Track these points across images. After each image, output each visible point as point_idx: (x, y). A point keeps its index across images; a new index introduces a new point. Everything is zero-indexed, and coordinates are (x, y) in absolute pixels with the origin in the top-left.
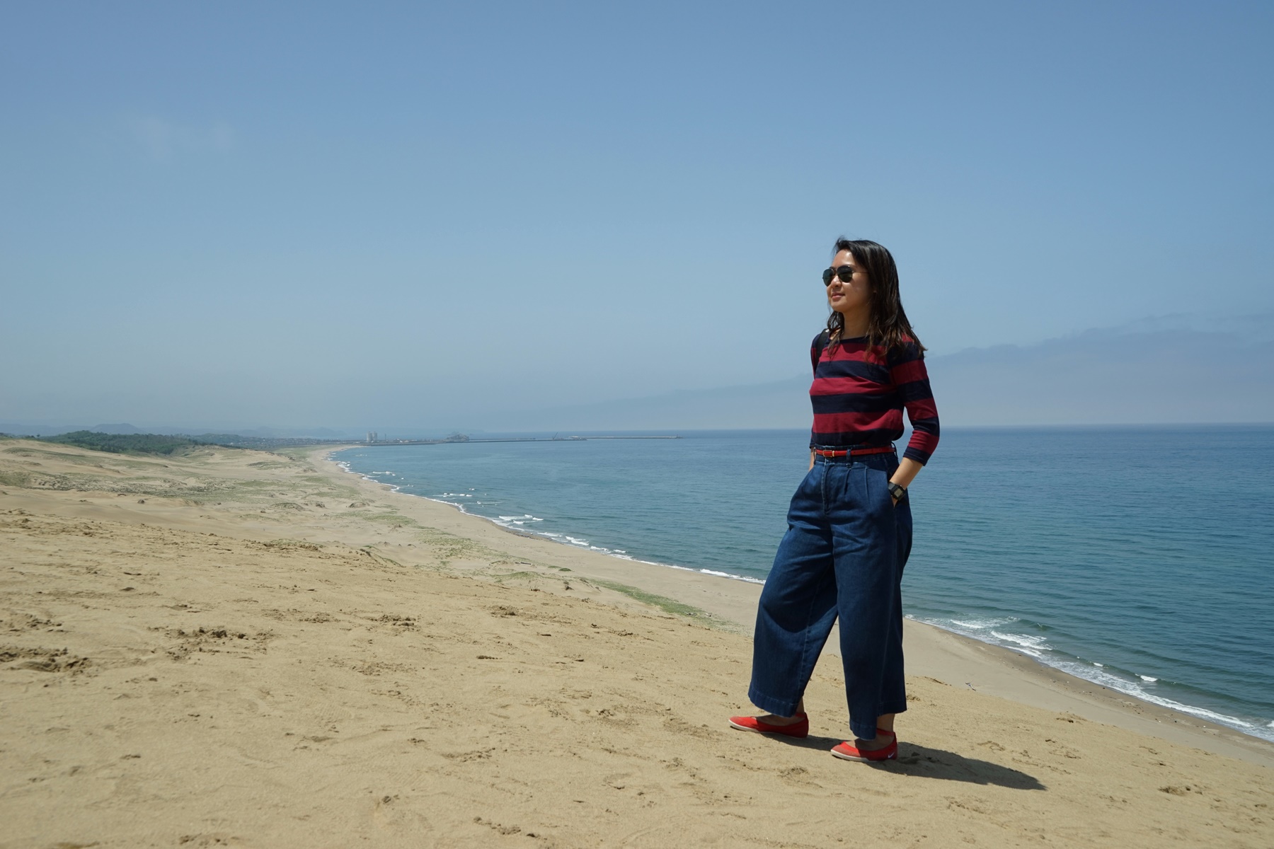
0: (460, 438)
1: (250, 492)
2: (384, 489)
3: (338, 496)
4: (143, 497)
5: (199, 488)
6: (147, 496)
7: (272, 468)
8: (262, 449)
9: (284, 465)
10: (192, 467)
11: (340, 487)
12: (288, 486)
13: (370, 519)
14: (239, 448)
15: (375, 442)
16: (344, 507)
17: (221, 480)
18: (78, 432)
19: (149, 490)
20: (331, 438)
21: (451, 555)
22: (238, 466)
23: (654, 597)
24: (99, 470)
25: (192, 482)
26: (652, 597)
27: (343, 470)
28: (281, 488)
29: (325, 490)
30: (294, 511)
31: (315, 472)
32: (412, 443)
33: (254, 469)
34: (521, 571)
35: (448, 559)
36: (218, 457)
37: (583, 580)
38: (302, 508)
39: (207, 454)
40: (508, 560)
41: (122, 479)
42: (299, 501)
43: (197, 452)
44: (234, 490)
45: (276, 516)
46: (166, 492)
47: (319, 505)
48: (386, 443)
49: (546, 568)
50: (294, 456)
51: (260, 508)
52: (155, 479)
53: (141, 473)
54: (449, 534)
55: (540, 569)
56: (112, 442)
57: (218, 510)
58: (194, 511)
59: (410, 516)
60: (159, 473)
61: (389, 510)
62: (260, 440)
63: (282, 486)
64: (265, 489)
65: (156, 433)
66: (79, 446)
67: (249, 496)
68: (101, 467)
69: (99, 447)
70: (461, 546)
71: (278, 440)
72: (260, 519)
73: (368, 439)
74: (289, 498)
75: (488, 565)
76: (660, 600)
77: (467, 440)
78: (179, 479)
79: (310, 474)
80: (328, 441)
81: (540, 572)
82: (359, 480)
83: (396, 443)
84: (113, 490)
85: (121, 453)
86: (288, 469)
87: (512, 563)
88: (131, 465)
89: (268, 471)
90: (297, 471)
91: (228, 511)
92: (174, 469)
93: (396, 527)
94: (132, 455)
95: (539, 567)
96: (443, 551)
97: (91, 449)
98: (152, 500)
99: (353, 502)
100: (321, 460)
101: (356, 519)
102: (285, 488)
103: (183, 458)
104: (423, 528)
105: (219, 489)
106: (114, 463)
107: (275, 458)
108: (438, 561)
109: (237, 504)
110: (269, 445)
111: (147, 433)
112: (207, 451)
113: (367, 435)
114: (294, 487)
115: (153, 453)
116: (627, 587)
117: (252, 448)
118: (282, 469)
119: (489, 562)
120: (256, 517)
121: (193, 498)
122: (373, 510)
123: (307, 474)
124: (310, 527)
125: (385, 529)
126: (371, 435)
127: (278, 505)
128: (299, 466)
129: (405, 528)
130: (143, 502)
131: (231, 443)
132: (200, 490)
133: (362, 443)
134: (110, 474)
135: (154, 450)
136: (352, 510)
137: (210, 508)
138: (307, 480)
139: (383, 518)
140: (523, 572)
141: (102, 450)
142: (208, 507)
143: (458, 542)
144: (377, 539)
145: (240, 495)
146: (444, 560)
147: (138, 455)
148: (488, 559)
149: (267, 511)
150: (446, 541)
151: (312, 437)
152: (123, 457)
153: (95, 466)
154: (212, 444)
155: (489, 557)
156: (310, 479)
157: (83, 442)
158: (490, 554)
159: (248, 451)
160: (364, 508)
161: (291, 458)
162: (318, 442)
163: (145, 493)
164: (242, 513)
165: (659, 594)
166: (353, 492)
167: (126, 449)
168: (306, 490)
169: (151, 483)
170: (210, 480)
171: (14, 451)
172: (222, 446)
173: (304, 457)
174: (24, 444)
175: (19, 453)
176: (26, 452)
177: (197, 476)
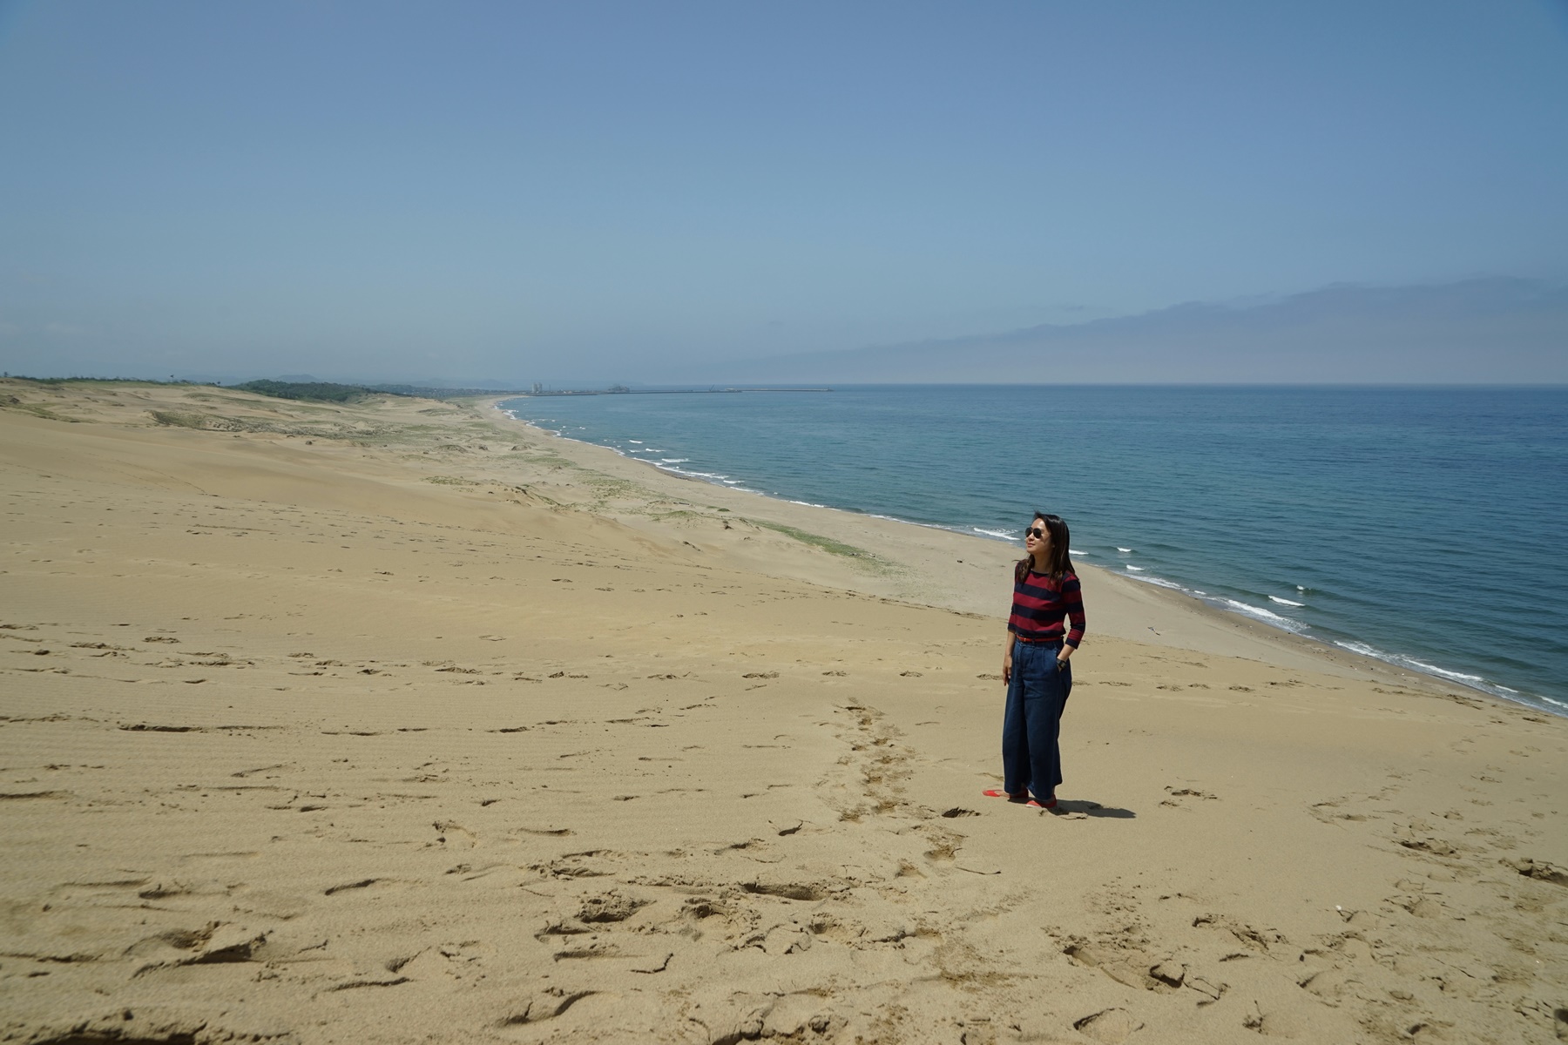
0: (621, 390)
1: (417, 435)
2: (546, 434)
3: (501, 440)
4: (312, 439)
5: (367, 431)
6: (316, 438)
7: (439, 414)
8: (432, 398)
9: (452, 412)
10: (364, 413)
11: (503, 431)
12: (453, 430)
13: (531, 461)
14: (410, 396)
15: (540, 392)
17: (390, 424)
18: (259, 381)
19: (319, 433)
20: (498, 389)
21: (609, 494)
22: (408, 413)
23: (816, 537)
24: (274, 414)
25: (361, 426)
26: (812, 537)
27: (509, 417)
28: (446, 432)
29: (490, 434)
30: (457, 452)
31: (481, 418)
32: (575, 394)
33: (424, 416)
34: (679, 510)
35: (606, 499)
36: (390, 404)
37: (743, 520)
38: (465, 450)
39: (380, 402)
40: (666, 501)
41: (295, 422)
42: (463, 444)
43: (370, 400)
44: (400, 435)
45: (439, 457)
46: (336, 435)
47: (482, 448)
48: (552, 394)
49: (705, 508)
50: (462, 404)
51: (424, 450)
52: (327, 423)
53: (314, 418)
54: (609, 476)
55: (699, 509)
56: (290, 390)
57: (382, 451)
58: (358, 451)
59: (570, 459)
60: (332, 418)
61: (550, 453)
62: (432, 390)
63: (448, 430)
64: (431, 433)
65: (332, 382)
66: (257, 393)
67: (414, 439)
68: (276, 411)
69: (276, 394)
70: (618, 487)
71: (449, 390)
72: (422, 460)
73: (533, 390)
74: (454, 441)
75: (646, 505)
76: (822, 540)
78: (349, 423)
79: (476, 420)
80: (496, 391)
81: (698, 512)
82: (523, 426)
83: (560, 394)
84: (285, 432)
85: (296, 399)
86: (455, 416)
87: (670, 503)
88: (304, 410)
89: (436, 417)
90: (463, 417)
91: (392, 452)
92: (346, 414)
93: (555, 468)
94: (309, 402)
95: (697, 507)
96: (601, 491)
97: (269, 396)
98: (319, 442)
99: (516, 445)
100: (490, 409)
101: (518, 461)
102: (450, 432)
103: (356, 405)
104: (582, 469)
105: (387, 432)
106: (289, 408)
107: (443, 405)
108: (596, 501)
109: (403, 446)
110: (440, 394)
111: (324, 382)
112: (379, 399)
113: (533, 386)
114: (459, 431)
115: (328, 400)
116: (789, 528)
117: (424, 397)
118: (450, 415)
119: (647, 502)
120: (418, 458)
121: (360, 440)
122: (534, 452)
123: (473, 420)
124: (471, 467)
125: (545, 470)
126: (536, 385)
127: (441, 447)
128: (466, 413)
129: (565, 470)
130: (310, 443)
131: (401, 392)
132: (368, 433)
133: (528, 393)
134: (283, 418)
135: (329, 398)
136: (514, 452)
137: (374, 450)
138: (472, 426)
139: (544, 460)
140: (681, 512)
141: (279, 397)
142: (373, 448)
143: (617, 483)
144: (536, 479)
145: (406, 438)
146: (602, 499)
147: (313, 402)
148: (646, 499)
149: (430, 452)
150: (605, 482)
151: (480, 389)
152: (298, 403)
153: (271, 411)
154: (383, 392)
155: (647, 497)
156: (475, 425)
157: (263, 389)
158: (648, 494)
159: (418, 399)
160: (526, 451)
161: (459, 406)
162: (487, 393)
163: (314, 435)
164: (405, 454)
165: (819, 535)
166: (516, 436)
167: (303, 396)
168: (471, 434)
169: (322, 426)
170: (379, 424)
171: (193, 396)
172: (393, 394)
173: (472, 406)
174: (204, 390)
175: (198, 398)
176: (204, 397)
177: (366, 421)
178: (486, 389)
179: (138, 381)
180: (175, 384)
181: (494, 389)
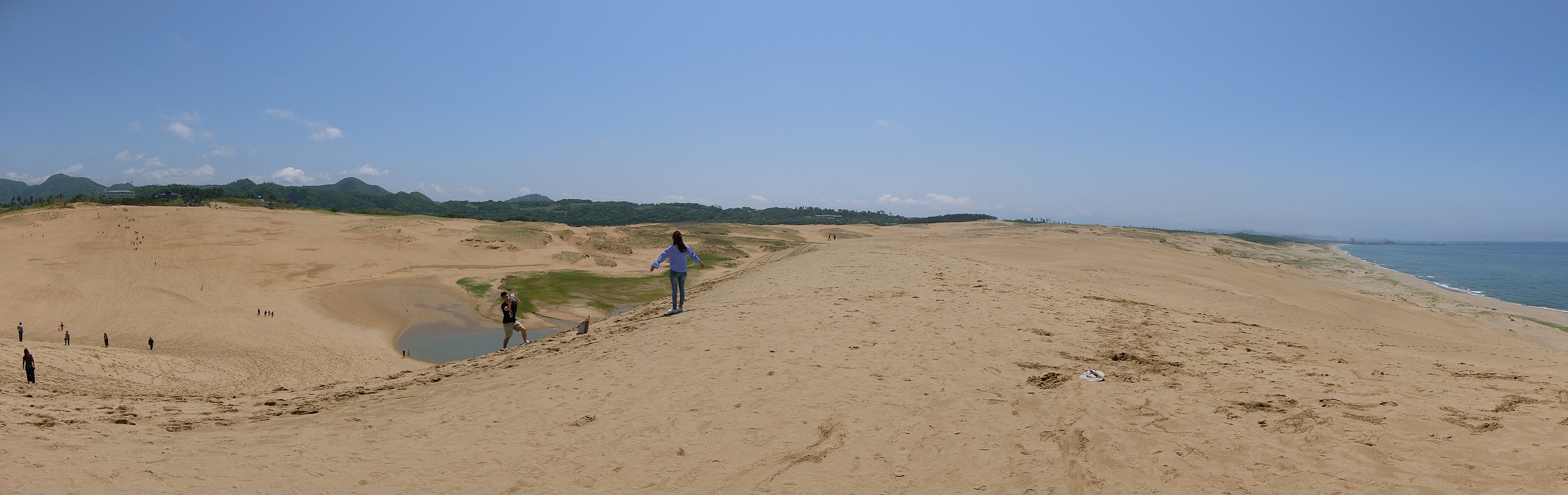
3: (1355, 268)
5: (1295, 260)
6: (1278, 263)
8: (1311, 243)
10: (1288, 251)
11: (1354, 263)
14: (1300, 243)
17: (1302, 257)
19: (1278, 260)
25: (1293, 258)
36: (1294, 246)
68: (1256, 248)
71: (1316, 239)
73: (1343, 241)
74: (1336, 267)
78: (1286, 256)
79: (1337, 256)
80: (1333, 241)
82: (1356, 259)
84: (1265, 259)
88: (1265, 248)
89: (1319, 254)
90: (1332, 255)
91: (1316, 271)
92: (1281, 251)
98: (1281, 264)
99: (1365, 270)
100: (1337, 249)
102: (1330, 262)
103: (1281, 246)
105: (1304, 261)
106: (1259, 247)
107: (1317, 248)
110: (1313, 241)
112: (1287, 243)
113: (1346, 239)
114: (1334, 262)
115: (1270, 243)
117: (1307, 243)
118: (1323, 253)
121: (1297, 264)
122: (1377, 275)
123: (1334, 257)
127: (1334, 270)
128: (1331, 252)
131: (1295, 240)
133: (1348, 243)
134: (1260, 252)
138: (1336, 260)
141: (1251, 241)
142: (1304, 269)
145: (1312, 265)
147: (1267, 244)
149: (1333, 273)
151: (1326, 239)
152: (1261, 245)
153: (1253, 248)
170: (1298, 256)
171: (1222, 240)
172: (1292, 241)
173: (1329, 248)
174: (1224, 237)
175: (1224, 241)
176: (1227, 241)
177: (1291, 255)
178: (1329, 239)
179: (1198, 232)
180: (1211, 234)
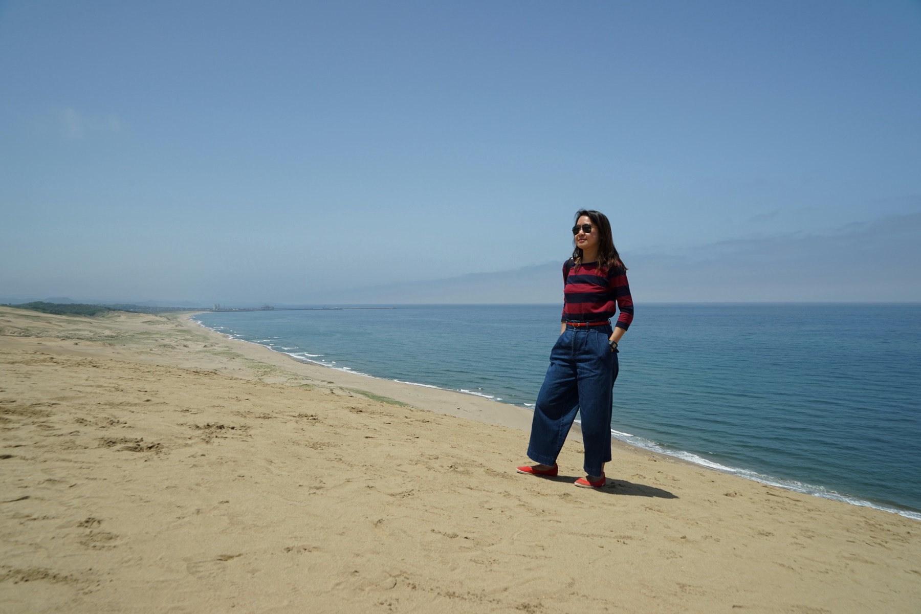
0: (269, 308)
1: (143, 338)
2: (224, 337)
3: (197, 341)
4: (77, 341)
5: (111, 335)
6: (80, 341)
7: (156, 324)
8: (150, 313)
9: (164, 323)
10: (107, 323)
11: (197, 335)
12: (166, 335)
13: (216, 354)
14: (136, 312)
15: (219, 309)
16: (200, 347)
17: (125, 331)
18: (36, 302)
19: (81, 337)
20: (192, 307)
21: (264, 374)
22: (136, 323)
23: (382, 397)
24: (49, 325)
25: (107, 333)
26: (380, 397)
27: (199, 326)
28: (162, 336)
29: (189, 337)
30: (170, 349)
31: (183, 326)
32: (240, 310)
33: (146, 325)
34: (305, 383)
35: (263, 377)
36: (123, 317)
37: (341, 388)
38: (175, 348)
39: (116, 316)
40: (297, 378)
41: (64, 330)
42: (173, 344)
43: (110, 315)
45: (159, 352)
46: (91, 338)
47: (185, 346)
48: (225, 310)
49: (320, 382)
50: (170, 317)
51: (149, 348)
52: (84, 330)
53: (75, 327)
54: (263, 363)
55: (316, 382)
56: (57, 309)
57: (124, 349)
58: (109, 351)
59: (239, 352)
60: (86, 327)
61: (227, 349)
62: (149, 308)
63: (163, 335)
64: (152, 336)
65: (85, 303)
66: (36, 311)
67: (142, 341)
68: (50, 323)
69: (49, 311)
70: (270, 370)
71: (160, 308)
72: (149, 354)
73: (214, 308)
74: (167, 342)
75: (286, 380)
76: (385, 399)
77: (273, 309)
78: (99, 330)
79: (179, 328)
80: (190, 309)
81: (316, 384)
82: (209, 331)
83: (231, 310)
84: (58, 337)
85: (62, 315)
86: (166, 325)
87: (300, 379)
88: (69, 322)
89: (154, 326)
90: (171, 326)
91: (130, 349)
92: (96, 324)
93: (231, 359)
94: (71, 316)
96: (259, 373)
97: (44, 312)
98: (83, 343)
99: (206, 344)
100: (187, 320)
101: (208, 354)
103: (102, 318)
104: (247, 359)
105: (124, 336)
106: (58, 321)
107: (158, 318)
108: (257, 378)
109: (135, 346)
110: (155, 310)
111: (79, 303)
112: (116, 314)
113: (214, 306)
114: (170, 335)
115: (83, 315)
116: (366, 392)
117: (145, 312)
118: (162, 325)
119: (286, 379)
120: (147, 353)
121: (108, 341)
122: (217, 349)
124: (180, 359)
125: (225, 360)
126: (216, 305)
127: (160, 346)
128: (173, 323)
129: (237, 360)
130: (77, 344)
131: (131, 309)
132: (112, 337)
135: (83, 313)
136: (205, 349)
137: (118, 347)
138: (178, 332)
139: (224, 353)
140: (307, 384)
141: (50, 313)
142: (117, 347)
143: (268, 367)
144: (220, 366)
145: (136, 340)
146: (260, 378)
147: (73, 316)
148: (286, 377)
149: (154, 349)
150: (261, 366)
151: (180, 306)
152: (64, 317)
154: (119, 310)
155: (286, 375)
156: (179, 331)
157: (38, 308)
158: (287, 374)
159: (141, 314)
160: (212, 348)
161: (168, 319)
162: (184, 309)
163: (78, 338)
164: (139, 351)
165: (384, 396)
166: (205, 338)
167: (66, 313)
168: (177, 337)
169: (82, 333)
170: (118, 331)
172: (125, 311)
173: (176, 318)
174: (2, 309)
177: (110, 329)
178: (184, 307)
181: (189, 307)
